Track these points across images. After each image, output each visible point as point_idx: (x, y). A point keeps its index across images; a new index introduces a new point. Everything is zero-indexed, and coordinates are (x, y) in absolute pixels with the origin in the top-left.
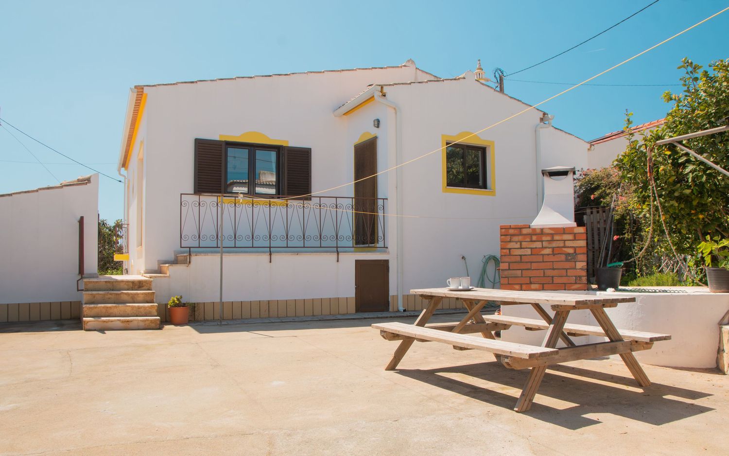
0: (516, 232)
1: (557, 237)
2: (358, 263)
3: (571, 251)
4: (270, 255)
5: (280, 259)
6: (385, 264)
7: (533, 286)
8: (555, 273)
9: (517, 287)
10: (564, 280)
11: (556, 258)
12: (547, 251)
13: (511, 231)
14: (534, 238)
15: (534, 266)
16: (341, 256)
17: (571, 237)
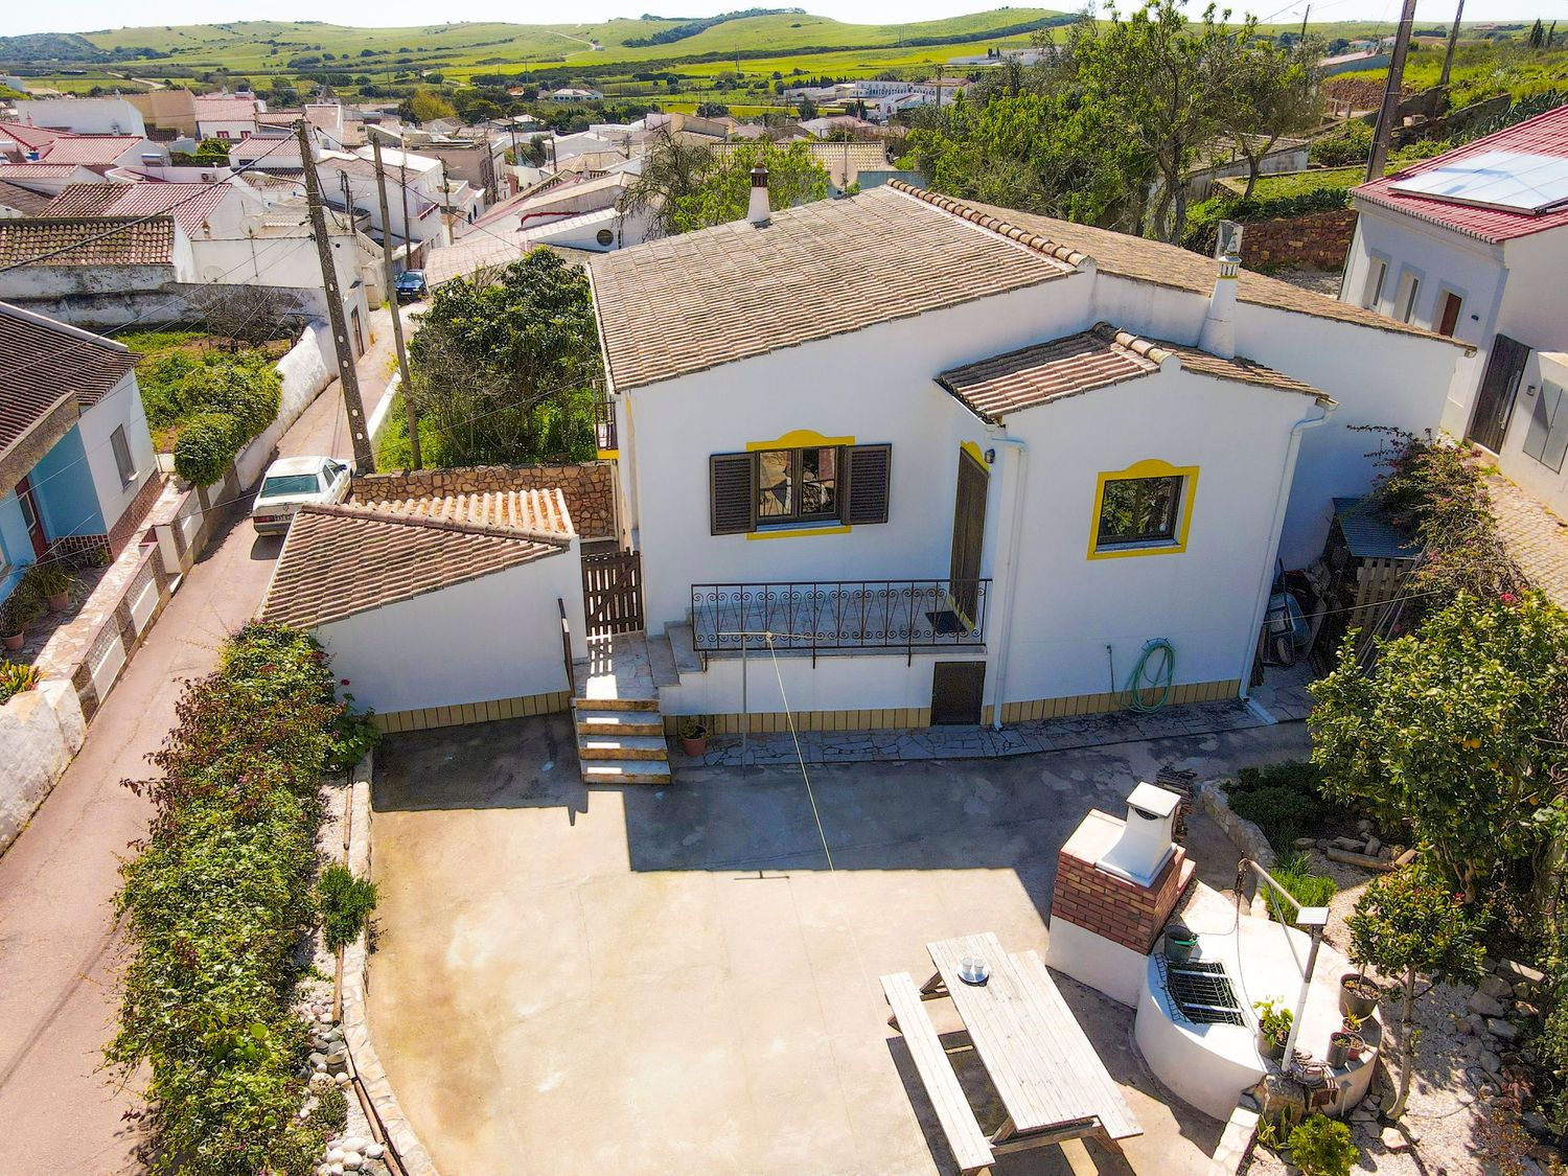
0: (1077, 865)
1: (1121, 891)
2: (940, 668)
3: (1136, 911)
4: (814, 659)
5: (827, 664)
6: (980, 668)
7: (1087, 925)
8: (1113, 923)
9: (1071, 919)
10: (1120, 934)
11: (1118, 910)
12: (1109, 900)
13: (1072, 862)
14: (1096, 880)
15: (1091, 906)
16: (915, 658)
17: (1138, 898)
